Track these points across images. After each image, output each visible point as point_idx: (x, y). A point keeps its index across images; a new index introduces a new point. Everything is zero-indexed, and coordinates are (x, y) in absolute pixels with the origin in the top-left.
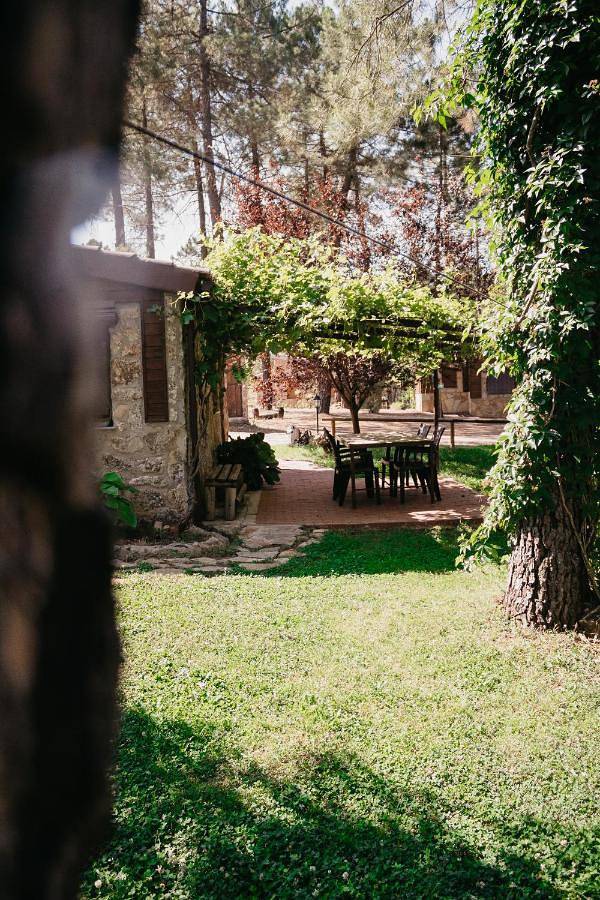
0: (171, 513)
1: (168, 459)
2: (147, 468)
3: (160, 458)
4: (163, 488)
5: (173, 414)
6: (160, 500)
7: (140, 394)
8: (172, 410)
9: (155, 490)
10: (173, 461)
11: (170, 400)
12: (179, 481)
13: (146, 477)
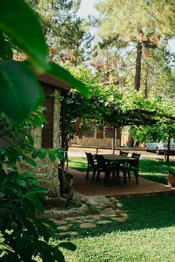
0: (51, 191)
1: (51, 166)
2: (41, 170)
3: (47, 165)
4: (48, 179)
5: (55, 145)
6: (46, 185)
7: (40, 134)
8: (54, 143)
9: (44, 180)
10: (53, 167)
11: (54, 138)
12: (56, 176)
13: (40, 174)
